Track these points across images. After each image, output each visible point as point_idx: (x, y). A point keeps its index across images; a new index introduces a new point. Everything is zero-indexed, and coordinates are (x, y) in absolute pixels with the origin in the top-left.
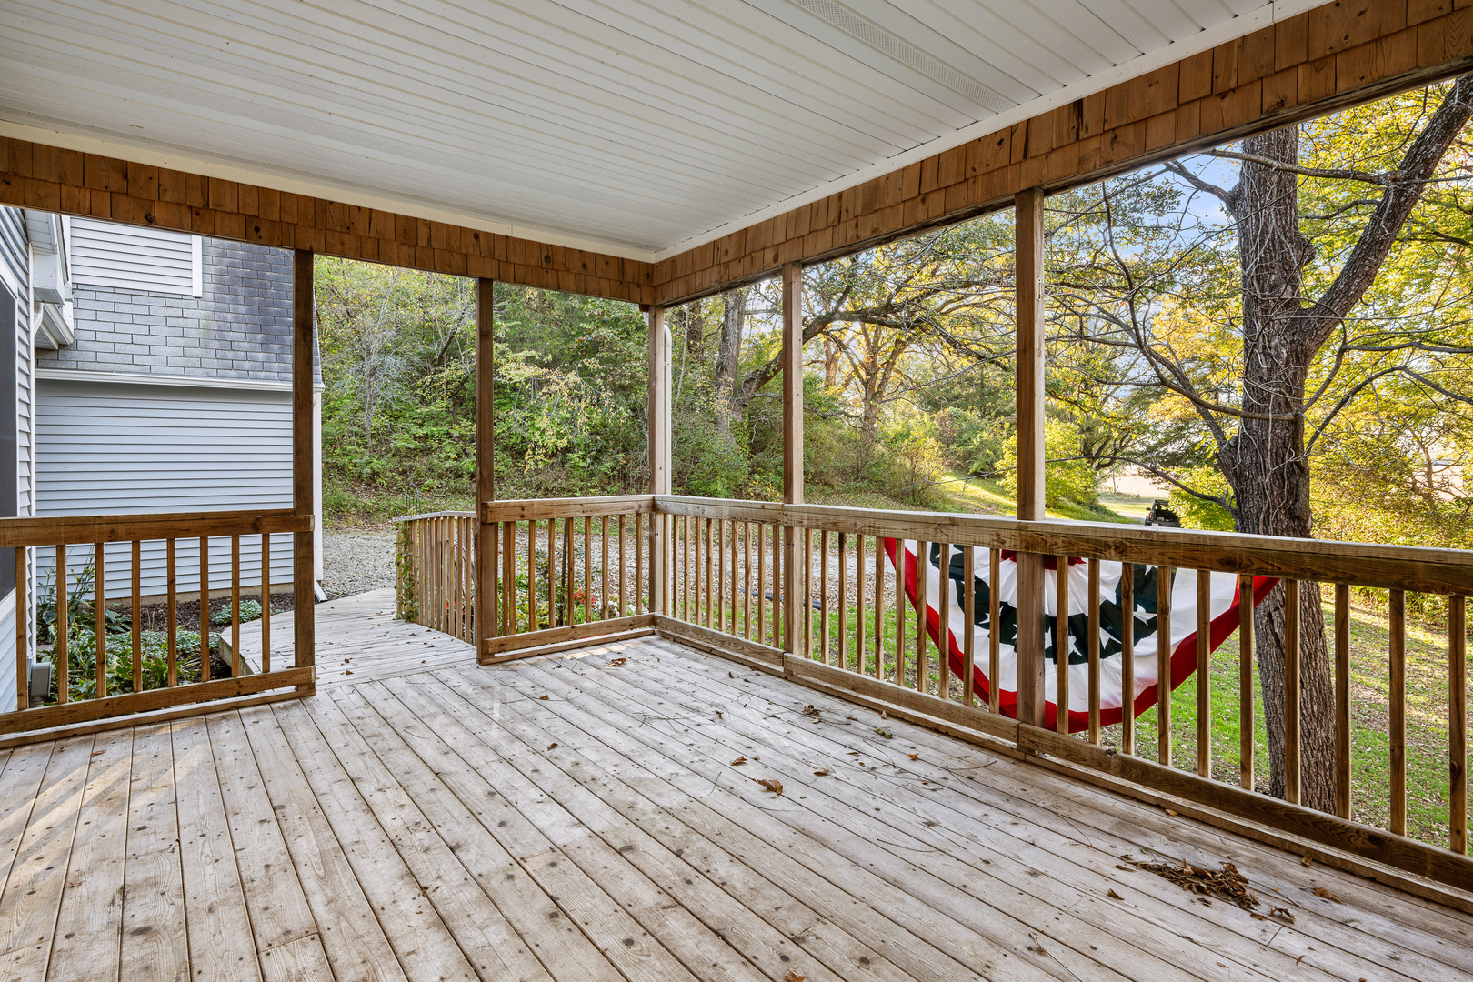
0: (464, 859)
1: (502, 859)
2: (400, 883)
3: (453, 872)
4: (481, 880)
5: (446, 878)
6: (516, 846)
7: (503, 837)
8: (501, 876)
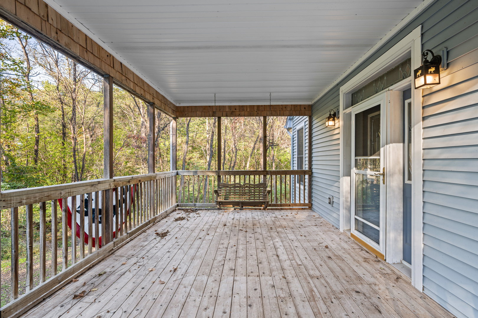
0: (272, 282)
1: (262, 278)
2: (291, 281)
3: (277, 279)
4: (271, 275)
5: (279, 278)
6: (257, 280)
7: (258, 285)
8: (265, 274)
